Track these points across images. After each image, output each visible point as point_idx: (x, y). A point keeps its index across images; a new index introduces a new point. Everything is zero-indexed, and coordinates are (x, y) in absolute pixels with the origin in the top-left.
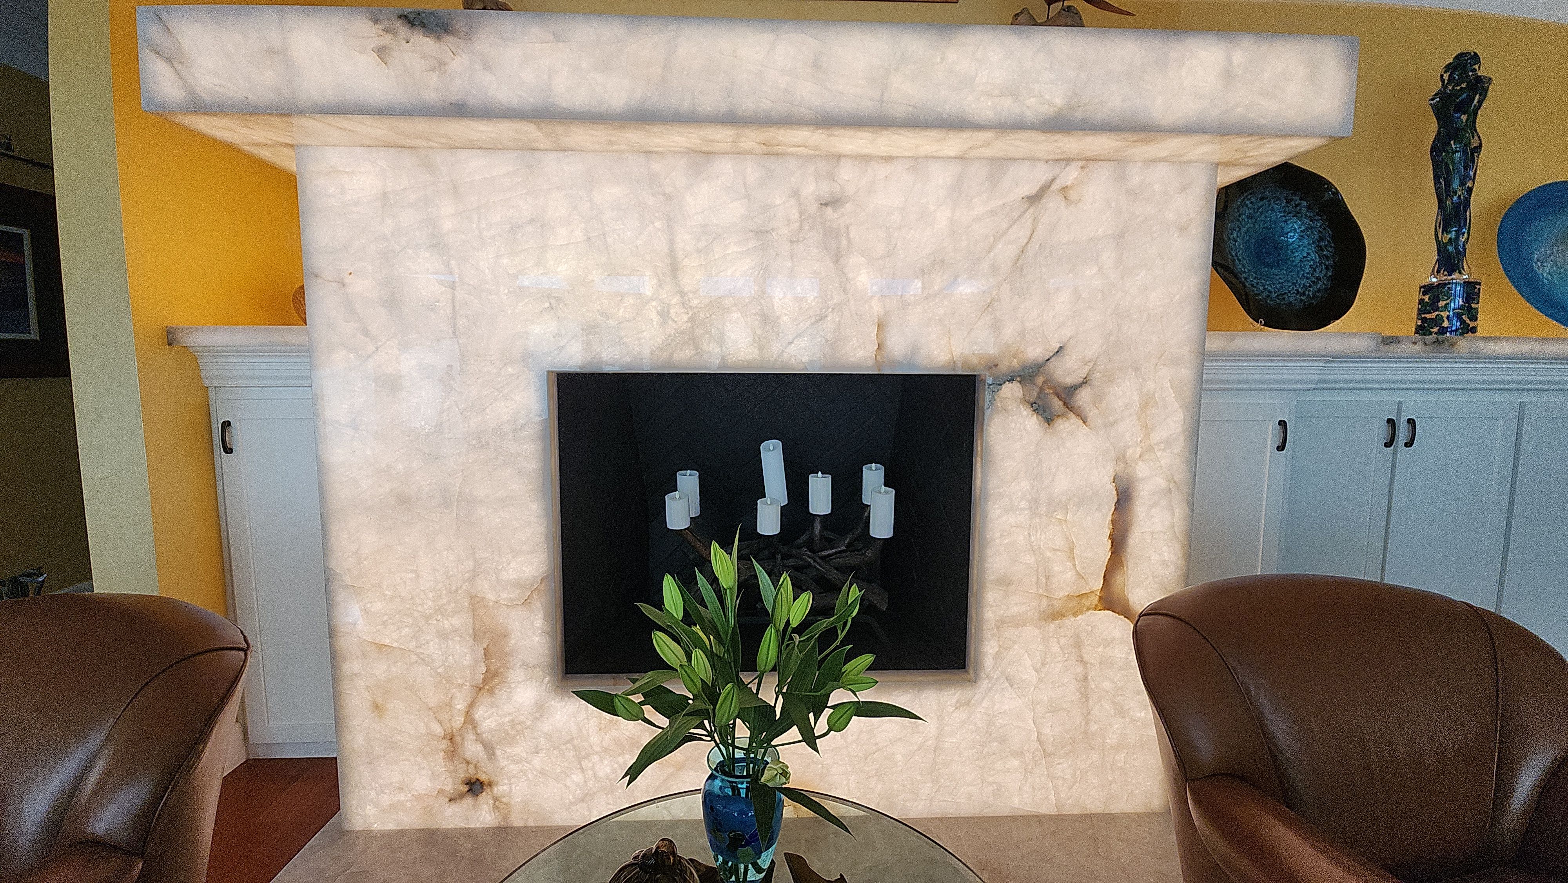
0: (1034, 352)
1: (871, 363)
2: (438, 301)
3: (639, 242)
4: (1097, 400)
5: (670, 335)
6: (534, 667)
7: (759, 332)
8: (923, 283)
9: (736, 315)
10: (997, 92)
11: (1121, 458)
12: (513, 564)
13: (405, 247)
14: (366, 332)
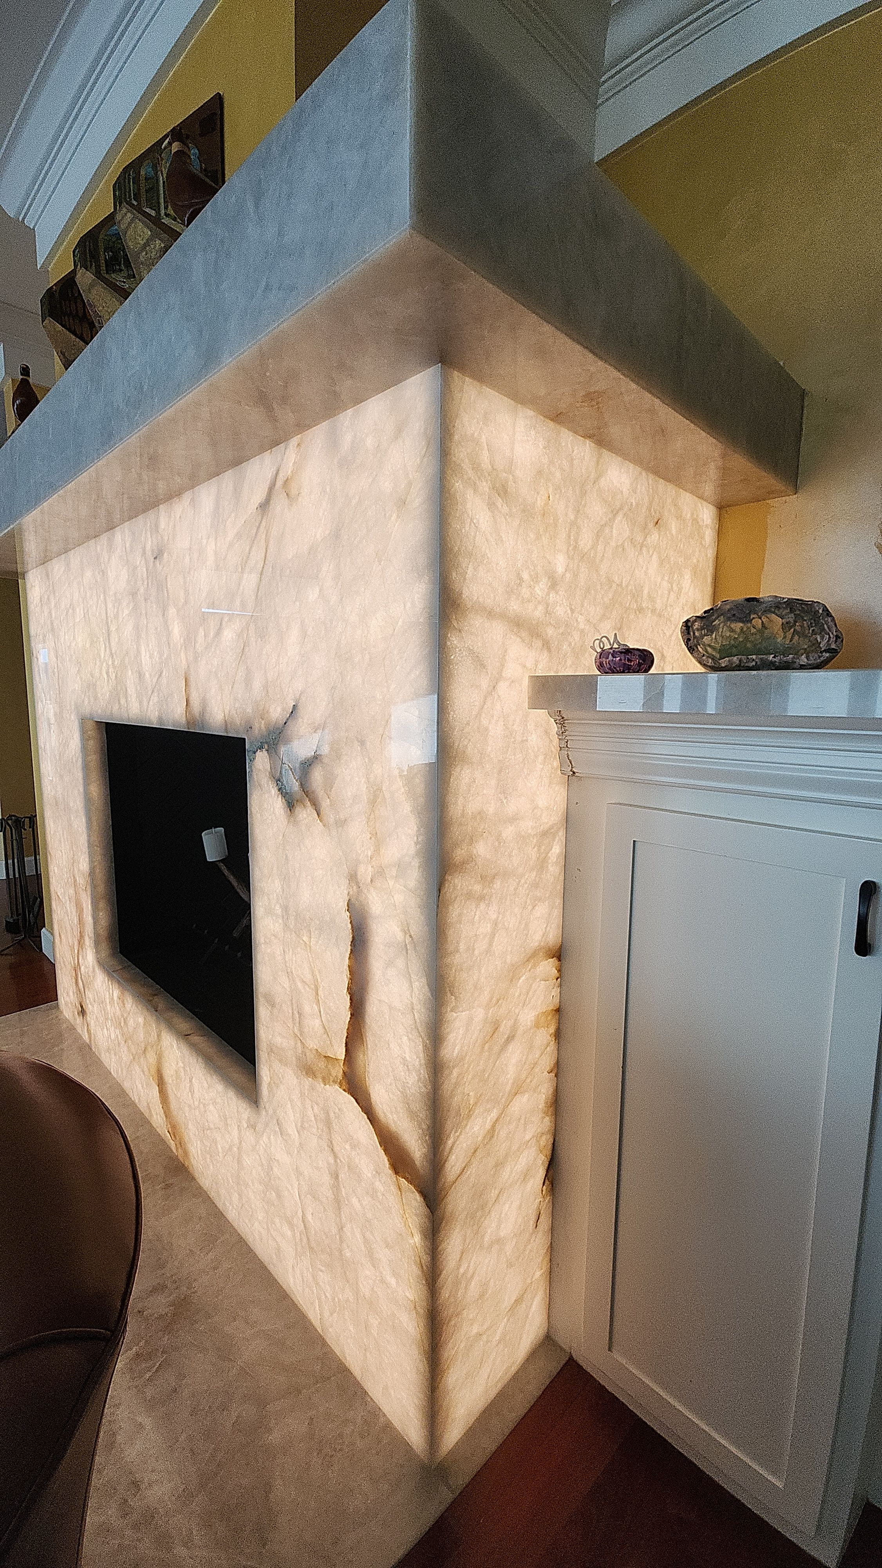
0: (277, 713)
1: (184, 720)
6: (90, 941)
7: (139, 688)
9: (129, 673)
11: (354, 879)
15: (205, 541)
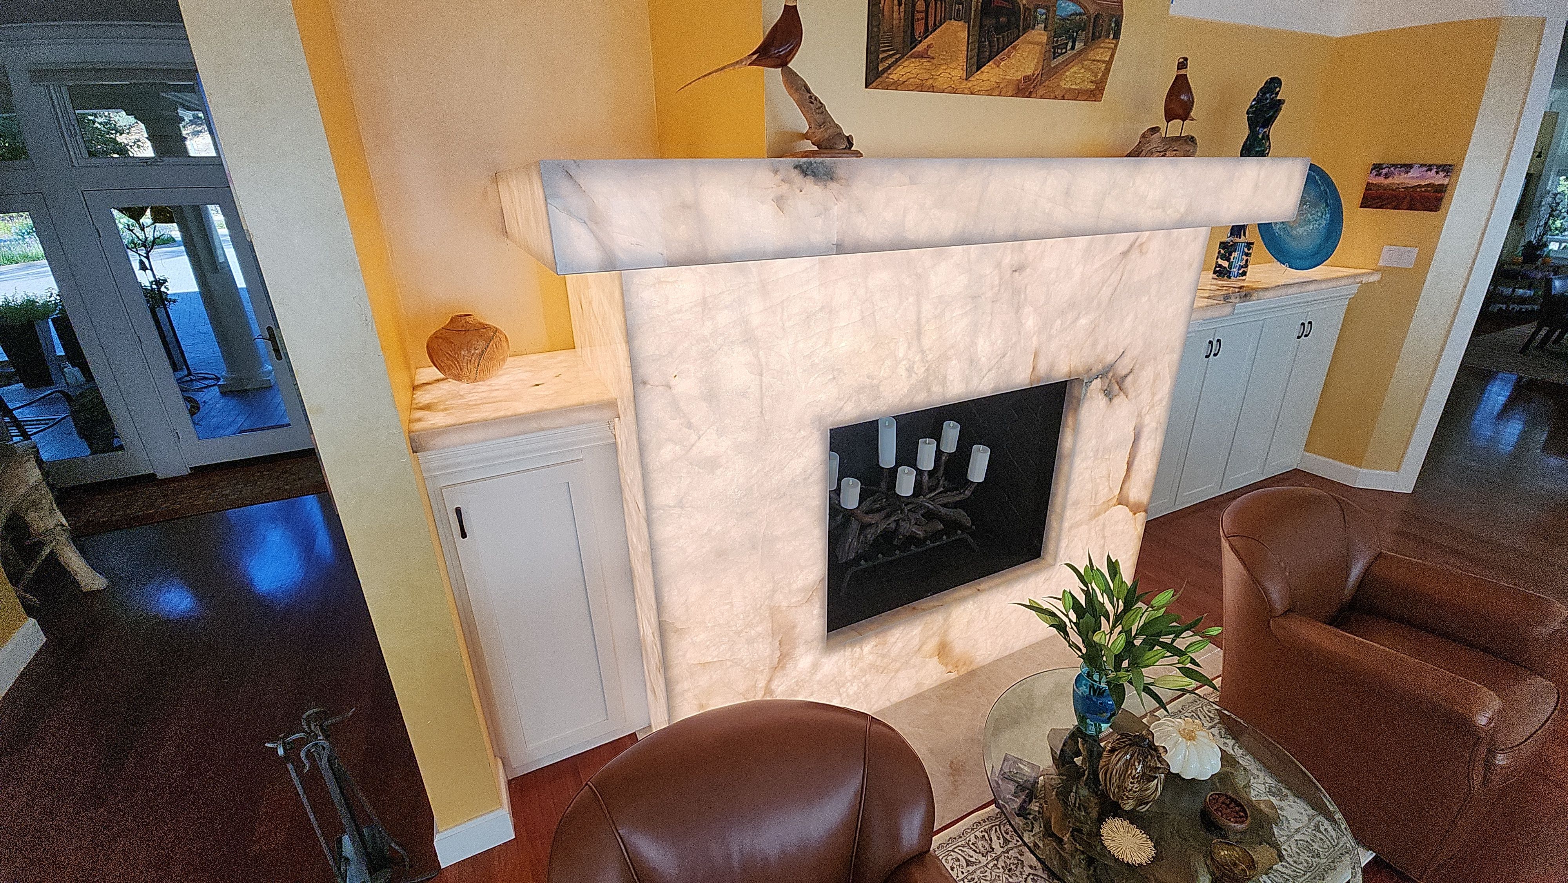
0: (1110, 358)
1: (1028, 381)
2: (749, 388)
3: (897, 316)
4: (1135, 381)
5: (913, 385)
6: (812, 641)
7: (967, 372)
8: (1062, 321)
9: (954, 362)
10: (1155, 206)
11: (1139, 415)
12: (800, 577)
13: (722, 345)
14: (689, 425)
15: (1073, 266)
